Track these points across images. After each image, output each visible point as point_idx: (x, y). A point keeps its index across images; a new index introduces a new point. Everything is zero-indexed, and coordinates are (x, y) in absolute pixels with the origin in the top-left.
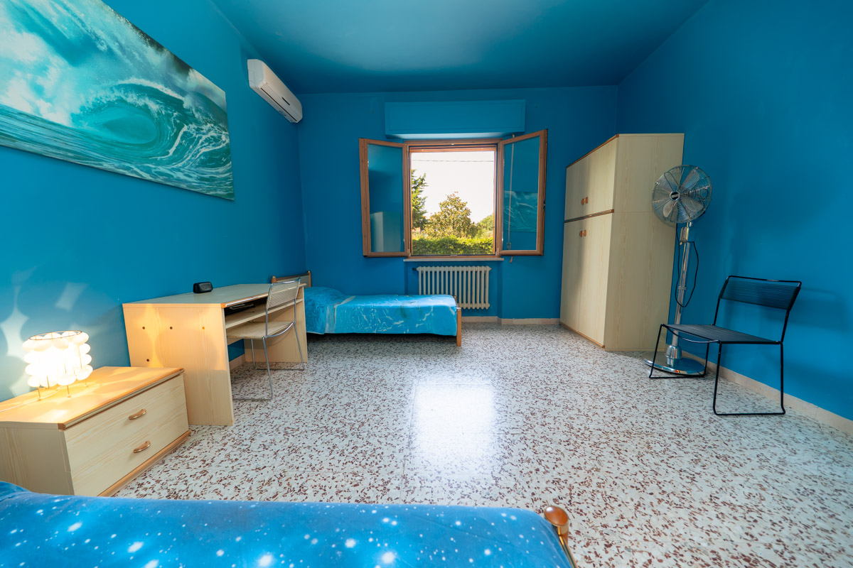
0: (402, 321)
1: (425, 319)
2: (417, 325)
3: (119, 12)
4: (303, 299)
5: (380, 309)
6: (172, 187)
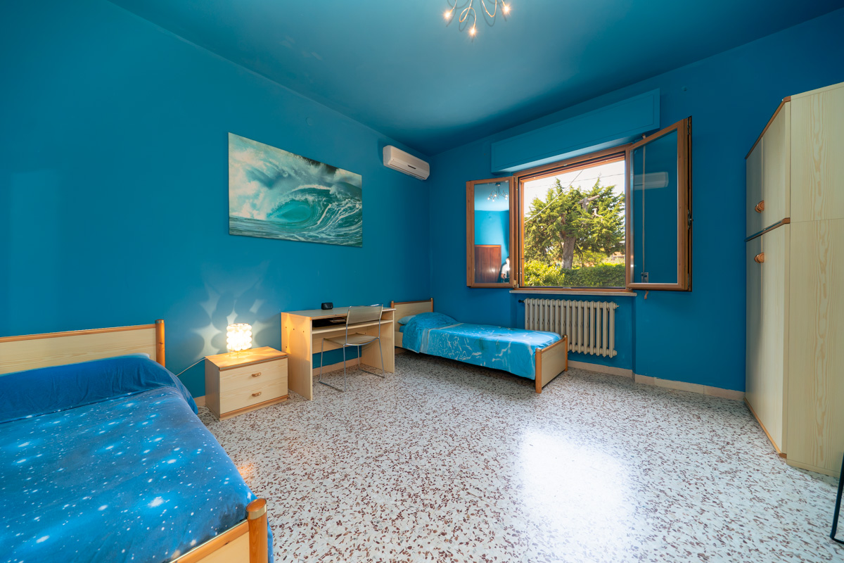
0: (480, 353)
1: (501, 355)
2: (494, 360)
3: (296, 154)
4: (393, 321)
5: (462, 338)
6: (317, 244)
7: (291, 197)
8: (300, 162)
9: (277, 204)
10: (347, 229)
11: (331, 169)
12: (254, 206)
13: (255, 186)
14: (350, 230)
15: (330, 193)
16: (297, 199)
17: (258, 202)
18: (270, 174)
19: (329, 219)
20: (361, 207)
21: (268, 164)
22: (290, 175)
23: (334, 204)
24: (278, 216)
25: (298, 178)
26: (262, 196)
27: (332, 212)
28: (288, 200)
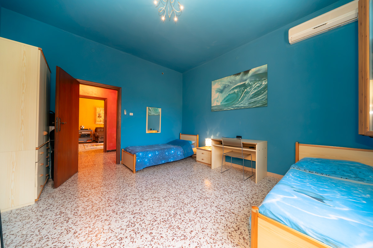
3: (230, 76)
6: (239, 109)
7: (228, 93)
8: (232, 77)
9: (224, 98)
10: (256, 98)
11: (247, 72)
12: (217, 101)
14: (258, 99)
15: (246, 84)
16: (231, 93)
17: (218, 99)
18: (221, 88)
19: (245, 96)
20: (266, 83)
21: (221, 85)
22: (228, 85)
23: (248, 88)
24: (224, 102)
25: (231, 85)
26: (219, 97)
27: (247, 93)
28: (227, 95)
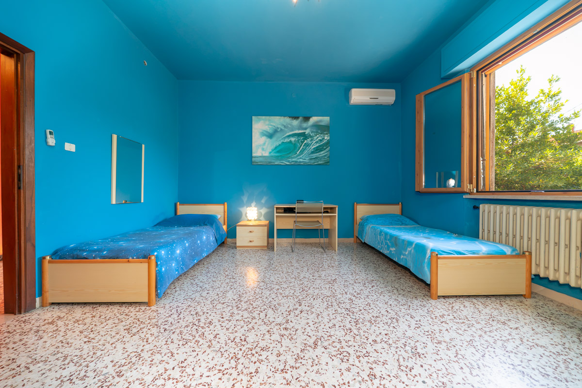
0: (394, 249)
1: (407, 253)
2: (402, 256)
3: (285, 116)
4: (337, 215)
5: (386, 234)
6: (297, 165)
7: (282, 141)
8: (287, 120)
9: (274, 146)
10: (318, 154)
11: (307, 119)
12: (263, 149)
13: (264, 138)
14: (319, 155)
15: (306, 134)
16: (285, 141)
17: (265, 147)
18: (271, 131)
19: (305, 149)
20: (329, 138)
21: (270, 126)
22: (281, 129)
23: (308, 140)
24: (275, 153)
25: (286, 129)
26: (267, 143)
27: (307, 145)
28: (280, 143)
